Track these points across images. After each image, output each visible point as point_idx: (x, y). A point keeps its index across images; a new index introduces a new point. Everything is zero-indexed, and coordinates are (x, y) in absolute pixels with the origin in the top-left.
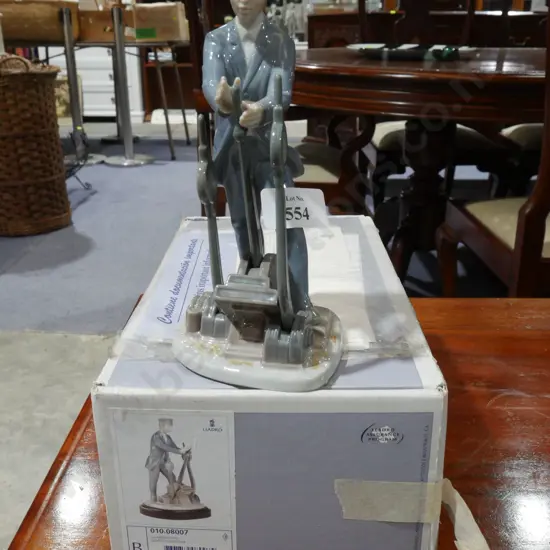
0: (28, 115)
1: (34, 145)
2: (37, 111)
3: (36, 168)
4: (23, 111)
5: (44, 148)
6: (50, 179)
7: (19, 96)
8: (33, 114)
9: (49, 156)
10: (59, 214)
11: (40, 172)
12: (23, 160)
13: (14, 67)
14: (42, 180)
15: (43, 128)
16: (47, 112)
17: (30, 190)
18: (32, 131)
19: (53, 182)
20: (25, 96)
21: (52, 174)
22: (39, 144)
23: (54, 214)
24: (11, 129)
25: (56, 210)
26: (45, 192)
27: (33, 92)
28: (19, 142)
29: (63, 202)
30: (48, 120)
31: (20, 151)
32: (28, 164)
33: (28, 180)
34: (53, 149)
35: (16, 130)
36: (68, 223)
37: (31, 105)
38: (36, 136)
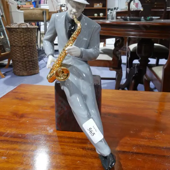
0: (27, 40)
1: (29, 49)
2: (30, 39)
3: (28, 56)
4: (26, 39)
5: (31, 50)
6: (33, 59)
7: (25, 35)
8: (29, 40)
9: (33, 52)
10: (35, 70)
11: (30, 57)
12: (25, 53)
13: (24, 26)
14: (30, 59)
15: (31, 44)
16: (33, 39)
17: (27, 62)
18: (28, 45)
19: (34, 60)
20: (27, 35)
21: (34, 58)
22: (30, 49)
23: (34, 70)
24: (22, 44)
25: (34, 69)
26: (31, 63)
27: (29, 33)
28: (24, 48)
29: (37, 67)
30: (33, 42)
31: (24, 51)
32: (26, 55)
33: (26, 59)
34: (34, 50)
35: (23, 44)
36: (38, 73)
37: (28, 37)
38: (29, 46)
